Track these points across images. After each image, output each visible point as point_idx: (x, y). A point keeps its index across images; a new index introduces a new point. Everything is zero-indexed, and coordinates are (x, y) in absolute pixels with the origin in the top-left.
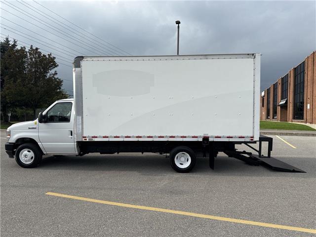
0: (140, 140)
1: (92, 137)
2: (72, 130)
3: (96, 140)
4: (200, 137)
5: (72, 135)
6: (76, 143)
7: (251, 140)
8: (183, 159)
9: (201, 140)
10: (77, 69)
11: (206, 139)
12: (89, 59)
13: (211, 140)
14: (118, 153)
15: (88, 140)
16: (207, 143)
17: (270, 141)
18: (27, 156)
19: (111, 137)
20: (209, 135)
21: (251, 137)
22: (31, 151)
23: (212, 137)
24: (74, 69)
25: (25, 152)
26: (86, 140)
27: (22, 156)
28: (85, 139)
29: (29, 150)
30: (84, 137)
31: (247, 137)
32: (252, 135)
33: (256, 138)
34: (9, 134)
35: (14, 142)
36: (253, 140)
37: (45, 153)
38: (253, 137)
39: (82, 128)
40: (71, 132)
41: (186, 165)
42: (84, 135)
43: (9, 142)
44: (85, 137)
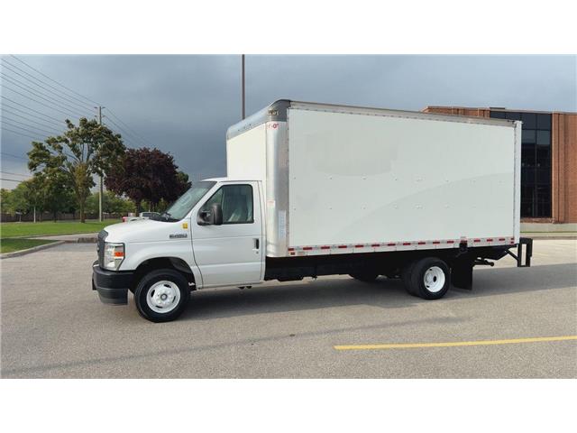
1: (304, 249)
2: (259, 237)
3: (310, 253)
4: (457, 241)
5: (258, 247)
6: (264, 263)
9: (457, 246)
10: (280, 122)
11: (463, 244)
12: (299, 106)
13: (469, 245)
15: (296, 255)
18: (163, 295)
19: (334, 247)
20: (468, 238)
22: (174, 286)
23: (472, 240)
24: (272, 123)
25: (160, 288)
26: (294, 254)
27: (155, 297)
28: (292, 254)
30: (290, 250)
31: (508, 239)
32: (512, 236)
34: (121, 250)
35: (135, 268)
36: (513, 242)
37: (198, 286)
38: (513, 239)
39: (288, 233)
40: (257, 241)
41: (439, 287)
42: (291, 246)
43: (120, 269)
44: (292, 249)
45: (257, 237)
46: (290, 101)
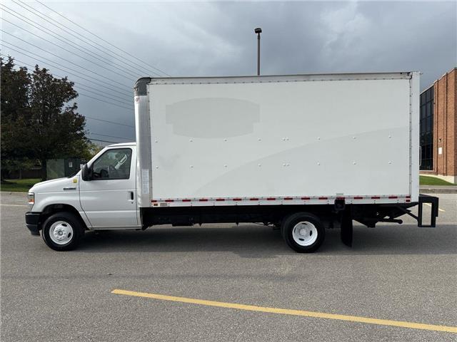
0: (239, 203)
1: (167, 201)
2: (133, 190)
3: (171, 205)
4: (331, 198)
5: (132, 198)
6: (139, 211)
7: (407, 201)
8: (304, 232)
9: (332, 202)
10: (141, 96)
11: (340, 201)
12: (159, 81)
13: (347, 202)
14: (200, 224)
15: (159, 206)
16: (341, 208)
17: (435, 202)
18: (61, 232)
19: (195, 200)
20: (345, 195)
21: (407, 197)
22: (67, 224)
23: (349, 198)
24: (136, 97)
25: (58, 226)
26: (157, 205)
27: (54, 233)
28: (155, 205)
29: (65, 223)
30: (153, 201)
31: (401, 197)
32: (408, 194)
33: (415, 199)
34: (32, 197)
35: (40, 211)
36: (409, 201)
37: (89, 227)
38: (409, 197)
39: (151, 188)
40: (132, 194)
41: (310, 241)
42: (154, 198)
43: (33, 211)
44: (156, 201)
45: (131, 190)
46: (151, 78)
